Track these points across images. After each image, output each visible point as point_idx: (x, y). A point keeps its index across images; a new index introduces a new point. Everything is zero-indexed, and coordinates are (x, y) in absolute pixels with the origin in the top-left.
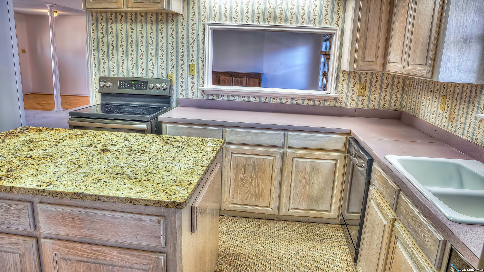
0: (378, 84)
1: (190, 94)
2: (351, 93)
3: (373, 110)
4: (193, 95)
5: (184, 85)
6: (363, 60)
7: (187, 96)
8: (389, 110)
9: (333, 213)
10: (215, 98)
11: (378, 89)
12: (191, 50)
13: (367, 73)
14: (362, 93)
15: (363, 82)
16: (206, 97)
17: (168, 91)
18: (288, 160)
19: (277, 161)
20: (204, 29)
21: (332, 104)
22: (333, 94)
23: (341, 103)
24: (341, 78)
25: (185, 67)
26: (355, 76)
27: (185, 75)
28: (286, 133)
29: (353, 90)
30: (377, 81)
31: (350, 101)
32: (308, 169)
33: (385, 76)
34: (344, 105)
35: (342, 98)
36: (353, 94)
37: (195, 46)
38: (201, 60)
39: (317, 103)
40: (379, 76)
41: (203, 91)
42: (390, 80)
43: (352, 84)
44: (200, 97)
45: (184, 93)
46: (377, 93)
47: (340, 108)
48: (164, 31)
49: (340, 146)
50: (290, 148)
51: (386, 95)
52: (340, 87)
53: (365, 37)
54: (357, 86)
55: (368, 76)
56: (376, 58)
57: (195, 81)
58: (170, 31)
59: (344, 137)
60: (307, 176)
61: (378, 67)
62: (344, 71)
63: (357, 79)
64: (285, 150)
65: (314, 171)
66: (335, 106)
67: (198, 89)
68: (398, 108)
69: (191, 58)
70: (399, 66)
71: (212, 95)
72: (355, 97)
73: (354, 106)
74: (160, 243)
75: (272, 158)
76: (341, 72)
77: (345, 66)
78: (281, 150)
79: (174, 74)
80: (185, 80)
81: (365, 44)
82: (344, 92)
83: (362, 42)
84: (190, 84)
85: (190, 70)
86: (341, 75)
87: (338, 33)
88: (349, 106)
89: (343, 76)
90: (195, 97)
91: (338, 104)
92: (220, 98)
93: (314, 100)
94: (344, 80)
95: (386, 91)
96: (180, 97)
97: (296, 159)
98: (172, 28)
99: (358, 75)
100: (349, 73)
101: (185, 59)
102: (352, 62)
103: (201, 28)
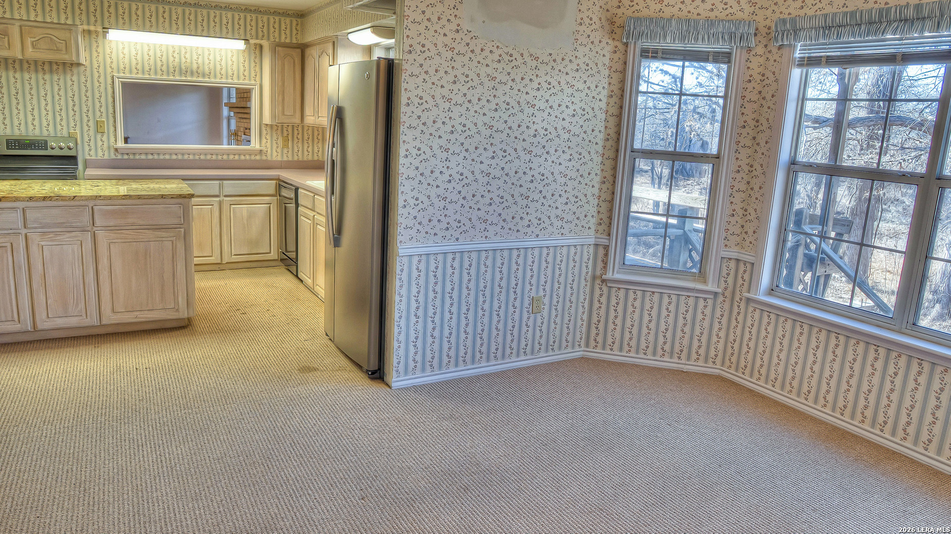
0: (300, 136)
1: (100, 153)
2: (275, 146)
3: (298, 161)
4: (104, 154)
5: (92, 144)
6: (283, 114)
7: (96, 155)
8: (313, 161)
9: (274, 255)
10: (131, 157)
11: (300, 141)
12: (98, 105)
13: (288, 126)
14: (285, 146)
15: (285, 134)
16: (119, 157)
17: (74, 150)
18: (225, 207)
19: (215, 209)
20: (113, 82)
21: (258, 157)
22: (258, 147)
23: (266, 156)
24: (264, 132)
25: (91, 123)
26: (277, 129)
27: (92, 133)
28: (221, 182)
29: (277, 143)
30: (298, 134)
31: (275, 154)
32: (245, 214)
33: (306, 128)
34: (269, 158)
35: (267, 151)
36: (277, 147)
37: (103, 100)
38: (111, 116)
39: (243, 157)
40: (300, 129)
41: (116, 150)
42: (310, 132)
43: (275, 137)
44: (113, 157)
45: (92, 153)
46: (300, 145)
47: (266, 161)
48: (62, 83)
49: (272, 191)
50: (226, 196)
51: (308, 147)
52: (264, 141)
53: (283, 93)
54: (280, 139)
55: (290, 129)
56: (295, 111)
57: (105, 138)
58: (69, 83)
59: (274, 182)
60: (245, 222)
61: (297, 120)
62: (267, 125)
63: (279, 132)
64: (222, 198)
65: (251, 216)
66: (261, 160)
67: (109, 148)
68: (321, 159)
69: (98, 114)
70: (313, 118)
71: (127, 154)
72: (279, 150)
73: (279, 158)
74: (181, 220)
75: (211, 206)
76: (263, 126)
77: (267, 119)
78: (218, 199)
79: (78, 131)
80: (92, 139)
81: (283, 100)
82: (269, 145)
83: (280, 99)
84: (100, 143)
85: (99, 126)
86: (263, 129)
87: (257, 88)
88: (274, 159)
89: (266, 130)
90: (106, 157)
91: (264, 158)
92: (137, 157)
93: (240, 155)
94: (267, 134)
95: (308, 143)
96: (88, 157)
97: (233, 206)
98: (71, 80)
99: (280, 128)
100: (271, 126)
101: (90, 114)
102: (273, 116)
103: (109, 81)
